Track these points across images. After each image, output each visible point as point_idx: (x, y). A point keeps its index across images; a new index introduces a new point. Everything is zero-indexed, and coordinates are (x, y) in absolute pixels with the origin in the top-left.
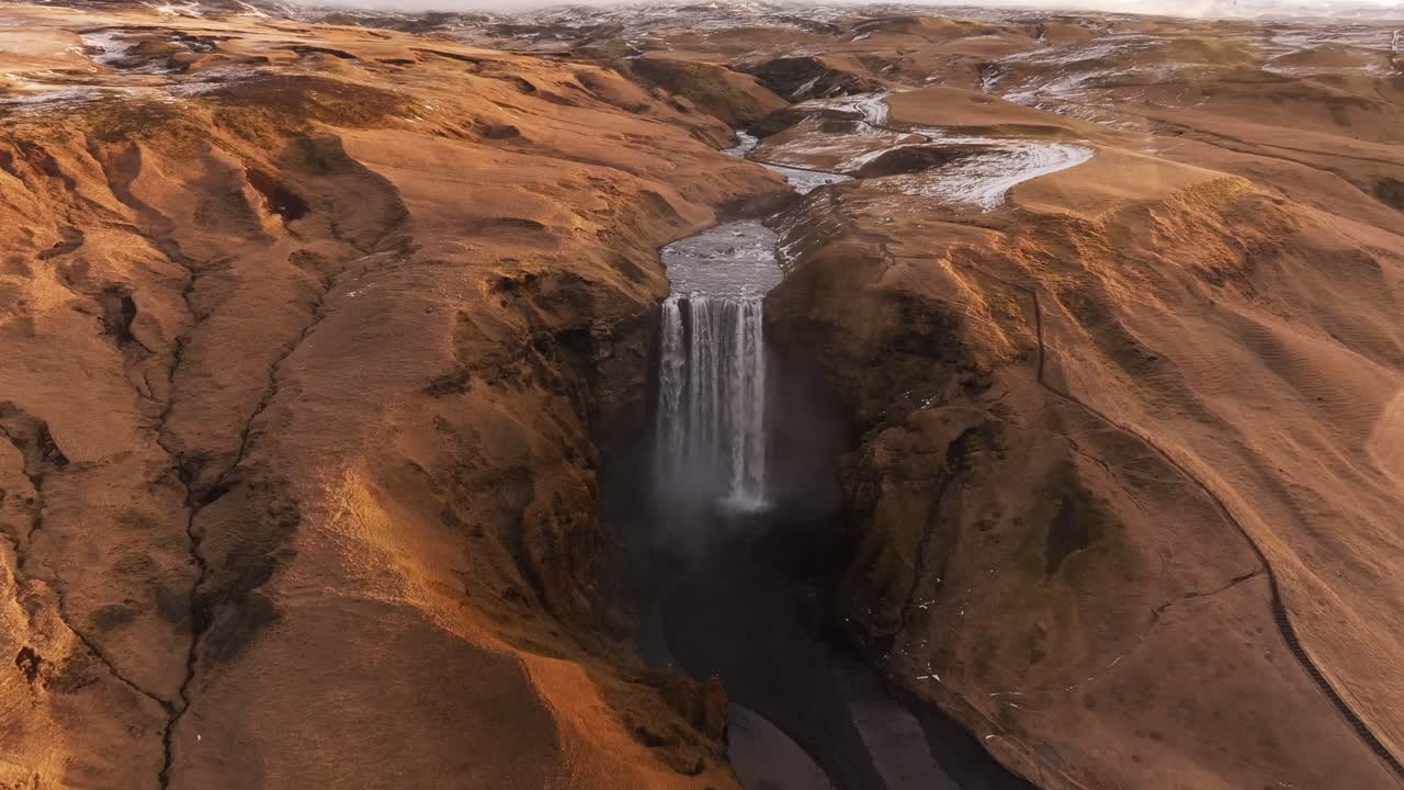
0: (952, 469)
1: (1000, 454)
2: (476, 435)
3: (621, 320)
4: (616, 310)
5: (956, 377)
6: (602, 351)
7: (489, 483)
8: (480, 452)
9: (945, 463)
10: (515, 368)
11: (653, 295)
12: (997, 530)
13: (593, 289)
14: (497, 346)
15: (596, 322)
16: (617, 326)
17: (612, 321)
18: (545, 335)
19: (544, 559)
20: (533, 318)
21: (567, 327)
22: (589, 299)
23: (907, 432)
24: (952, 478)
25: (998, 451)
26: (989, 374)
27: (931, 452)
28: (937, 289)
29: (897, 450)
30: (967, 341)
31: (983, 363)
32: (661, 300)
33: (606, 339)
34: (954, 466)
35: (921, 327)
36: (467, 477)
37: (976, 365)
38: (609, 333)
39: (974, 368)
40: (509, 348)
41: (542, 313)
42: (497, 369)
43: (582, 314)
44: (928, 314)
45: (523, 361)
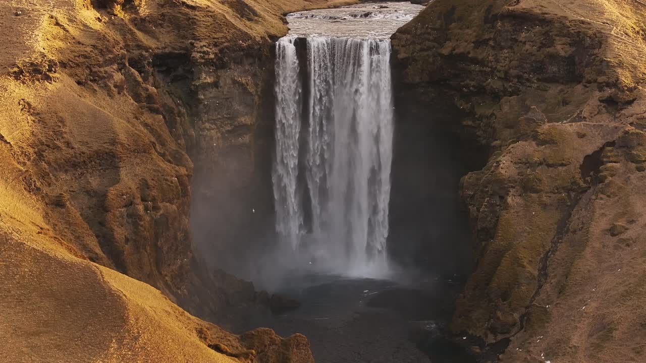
0: (585, 182)
1: (639, 165)
2: (62, 121)
3: (226, 44)
4: (221, 35)
5: (597, 94)
6: (204, 75)
7: (73, 165)
8: (65, 136)
9: (578, 176)
10: (106, 72)
11: (266, 32)
12: (630, 234)
13: (197, 13)
14: (89, 49)
15: (198, 44)
16: (221, 51)
17: (215, 45)
18: (142, 55)
19: (127, 240)
20: (128, 36)
21: (167, 51)
22: (192, 23)
23: (538, 145)
24: (584, 191)
25: (637, 162)
26: (631, 90)
27: (562, 165)
28: (580, 12)
29: (525, 162)
30: (609, 58)
31: (626, 79)
32: (275, 38)
33: (209, 63)
34: (589, 179)
35: (561, 48)
36: (49, 155)
37: (618, 79)
38: (212, 56)
39: (616, 84)
40: (101, 51)
41: (140, 35)
42: (87, 71)
43: (184, 37)
44: (568, 35)
45: (115, 66)
